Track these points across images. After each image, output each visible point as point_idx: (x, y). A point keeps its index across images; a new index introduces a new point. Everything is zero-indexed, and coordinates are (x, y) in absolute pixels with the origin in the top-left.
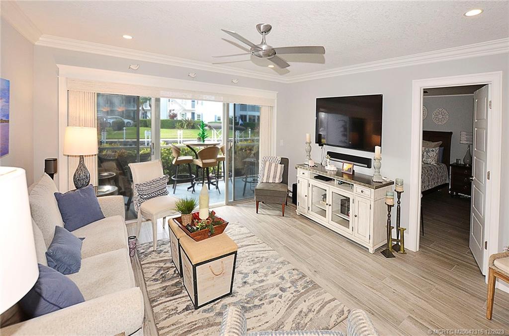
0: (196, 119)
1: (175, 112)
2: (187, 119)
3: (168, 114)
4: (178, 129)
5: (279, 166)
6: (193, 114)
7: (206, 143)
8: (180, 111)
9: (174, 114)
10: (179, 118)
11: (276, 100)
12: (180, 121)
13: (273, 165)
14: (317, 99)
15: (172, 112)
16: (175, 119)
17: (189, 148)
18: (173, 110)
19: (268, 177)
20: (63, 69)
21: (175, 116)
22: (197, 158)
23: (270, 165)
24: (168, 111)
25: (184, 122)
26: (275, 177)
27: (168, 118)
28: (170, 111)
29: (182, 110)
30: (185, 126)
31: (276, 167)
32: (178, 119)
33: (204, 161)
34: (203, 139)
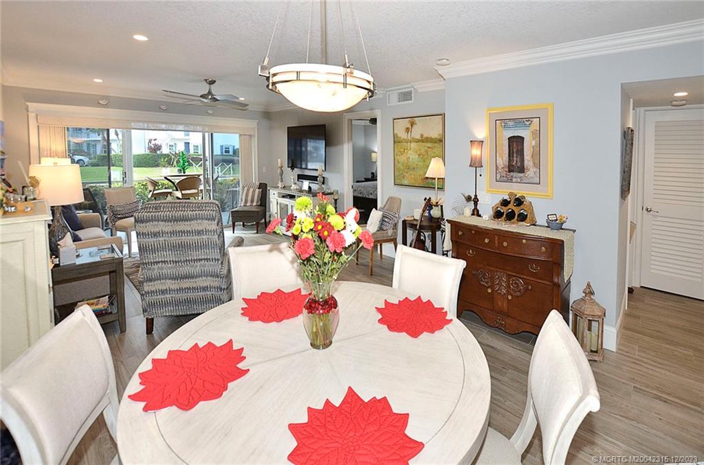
0: (192, 151)
1: (157, 142)
2: (177, 152)
3: (147, 145)
4: (164, 166)
5: (257, 190)
6: (187, 144)
7: (186, 174)
8: (166, 142)
9: (155, 145)
10: (165, 150)
11: (256, 129)
12: (167, 155)
13: (251, 190)
14: (288, 128)
15: (153, 142)
16: (158, 152)
17: (170, 183)
18: (155, 140)
19: (246, 202)
20: (32, 106)
21: (158, 148)
22: (177, 190)
23: (248, 190)
24: (147, 141)
25: (173, 157)
26: (252, 201)
27: (148, 152)
28: (150, 141)
29: (169, 139)
30: (175, 163)
31: (254, 191)
32: (164, 152)
33: (183, 192)
34: (184, 170)
